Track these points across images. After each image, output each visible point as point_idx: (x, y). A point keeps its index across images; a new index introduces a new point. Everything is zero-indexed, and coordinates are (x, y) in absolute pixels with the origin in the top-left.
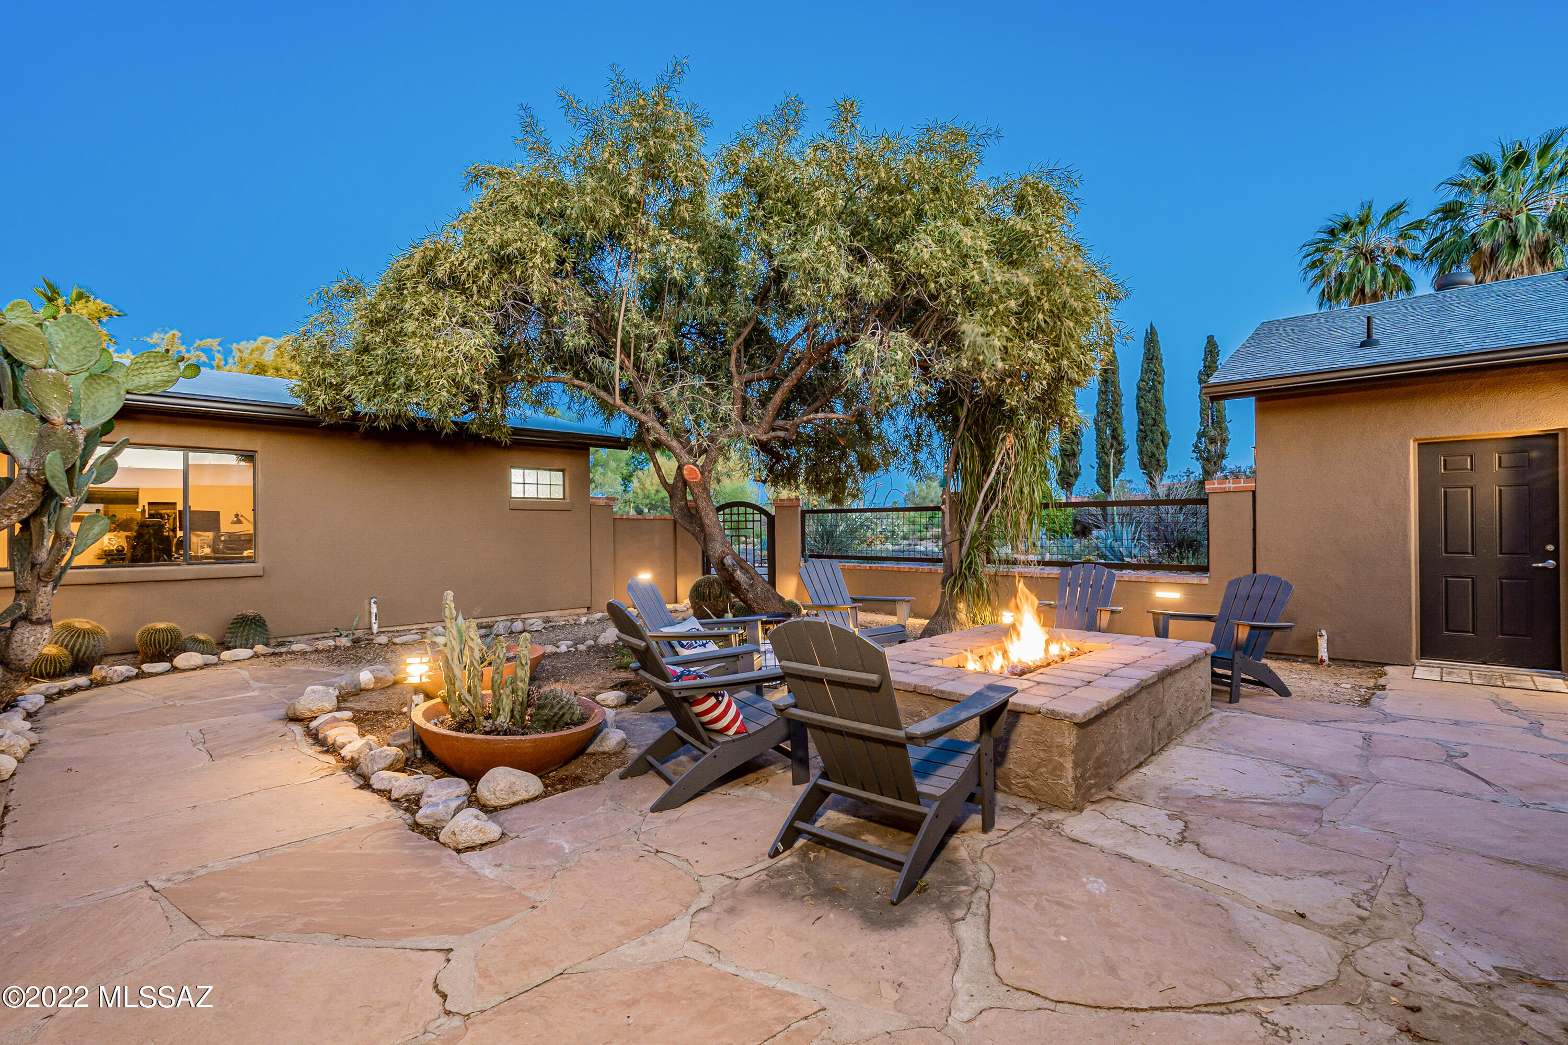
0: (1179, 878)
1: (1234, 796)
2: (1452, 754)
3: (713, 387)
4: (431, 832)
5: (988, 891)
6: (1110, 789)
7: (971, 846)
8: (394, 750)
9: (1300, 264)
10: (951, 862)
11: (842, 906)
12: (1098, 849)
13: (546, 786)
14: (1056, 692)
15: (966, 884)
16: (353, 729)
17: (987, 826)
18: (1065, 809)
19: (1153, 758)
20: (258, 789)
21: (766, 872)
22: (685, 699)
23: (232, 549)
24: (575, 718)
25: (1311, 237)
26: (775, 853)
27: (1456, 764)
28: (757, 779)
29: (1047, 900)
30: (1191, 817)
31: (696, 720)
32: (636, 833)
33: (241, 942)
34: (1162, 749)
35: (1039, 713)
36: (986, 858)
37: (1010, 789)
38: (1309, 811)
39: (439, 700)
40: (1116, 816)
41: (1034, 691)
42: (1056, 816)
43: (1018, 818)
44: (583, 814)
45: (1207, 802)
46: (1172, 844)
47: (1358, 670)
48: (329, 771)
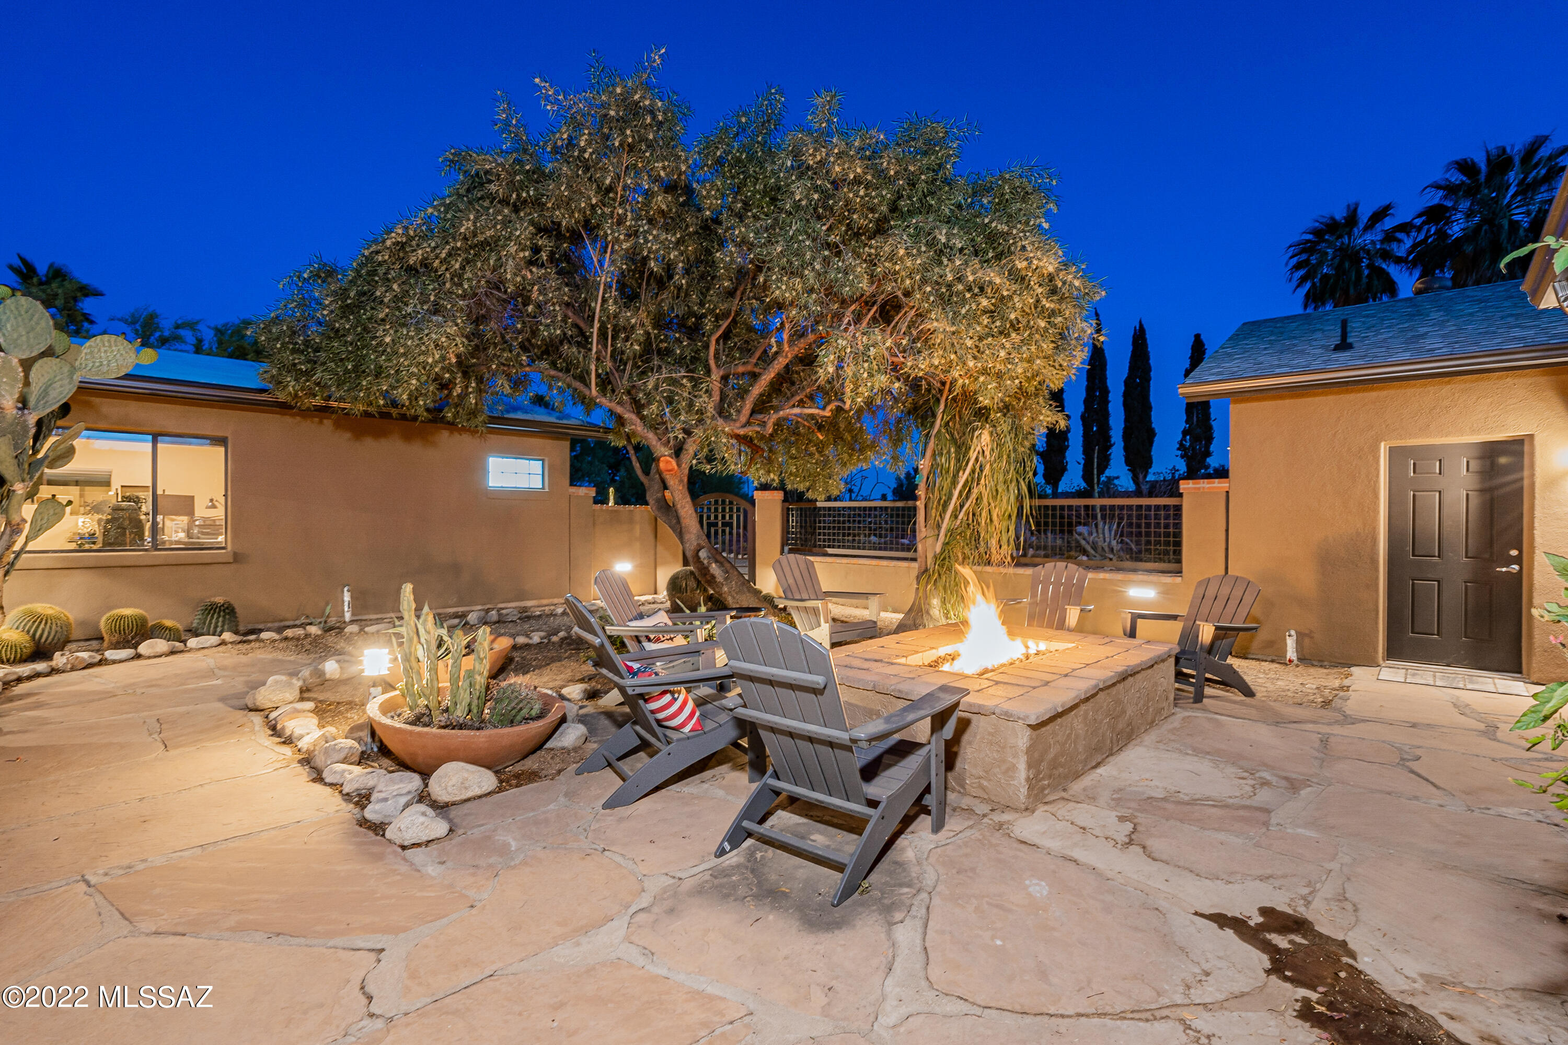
0: (1122, 881)
1: (1186, 798)
2: (1406, 756)
3: (691, 379)
4: (378, 828)
5: (930, 893)
6: (1065, 790)
7: (919, 846)
8: (350, 743)
9: (1287, 264)
10: (896, 863)
11: (781, 907)
12: (1044, 851)
13: (501, 781)
14: (1015, 692)
15: (909, 885)
16: (315, 720)
17: (937, 827)
18: (1016, 810)
19: (1110, 759)
20: (209, 781)
21: (710, 872)
22: (641, 696)
23: (208, 534)
24: (534, 713)
25: (1296, 238)
26: (721, 852)
27: (1408, 767)
28: (714, 776)
29: (988, 903)
30: (1141, 818)
31: (651, 718)
32: (585, 830)
33: (172, 940)
34: (1120, 749)
35: (994, 714)
36: (932, 860)
37: (965, 789)
38: (1258, 814)
39: (397, 692)
40: (1067, 818)
41: (991, 691)
42: (1006, 817)
43: (969, 819)
44: (533, 810)
45: (1159, 804)
46: (1119, 846)
47: (1325, 671)
48: (284, 763)
